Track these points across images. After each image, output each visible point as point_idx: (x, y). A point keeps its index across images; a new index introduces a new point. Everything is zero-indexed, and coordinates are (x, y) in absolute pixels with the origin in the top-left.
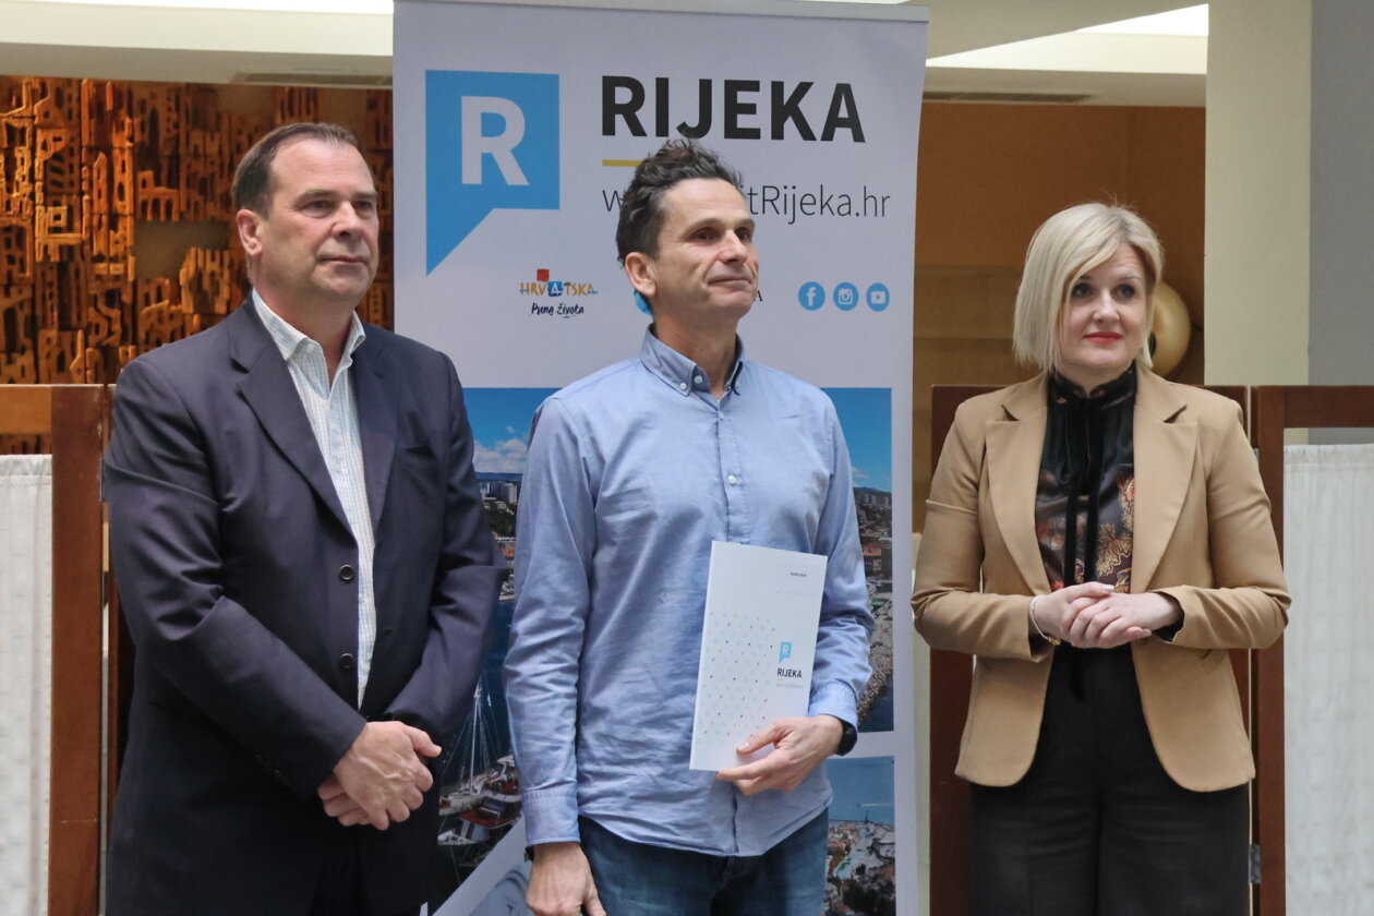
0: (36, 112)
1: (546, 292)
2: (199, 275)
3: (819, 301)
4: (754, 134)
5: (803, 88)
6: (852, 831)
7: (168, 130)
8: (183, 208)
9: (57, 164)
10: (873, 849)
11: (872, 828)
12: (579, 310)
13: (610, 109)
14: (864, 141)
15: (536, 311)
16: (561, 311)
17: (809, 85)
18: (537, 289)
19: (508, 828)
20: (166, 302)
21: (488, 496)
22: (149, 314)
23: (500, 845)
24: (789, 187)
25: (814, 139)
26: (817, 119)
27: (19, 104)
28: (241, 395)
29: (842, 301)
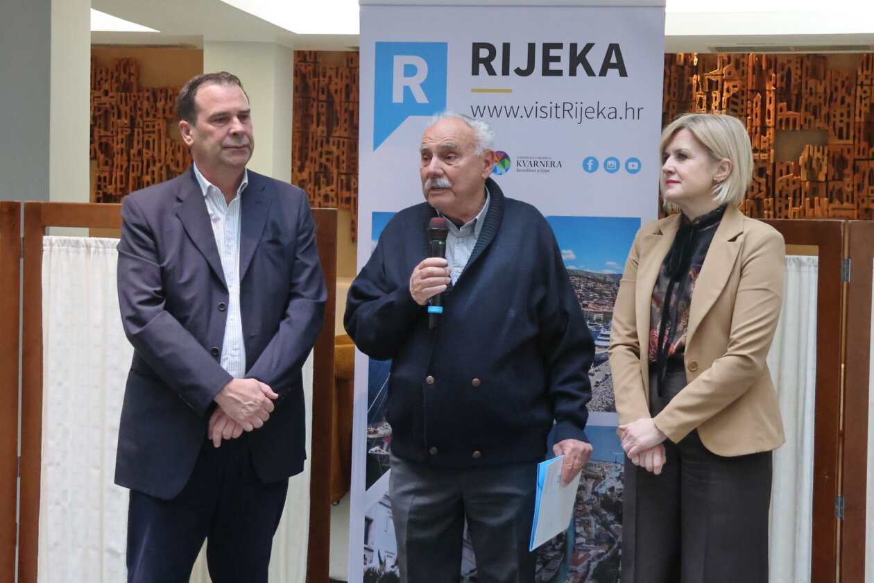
0: (724, 72)
2: (810, 159)
3: (595, 168)
4: (559, 73)
5: (589, 47)
6: (607, 467)
7: (796, 80)
8: (802, 123)
9: (735, 100)
10: (619, 478)
11: (619, 466)
13: (476, 61)
14: (627, 76)
17: (593, 44)
20: (792, 174)
22: (781, 181)
24: (579, 103)
25: (595, 75)
26: (597, 67)
27: (716, 69)
28: (177, 215)
29: (609, 167)
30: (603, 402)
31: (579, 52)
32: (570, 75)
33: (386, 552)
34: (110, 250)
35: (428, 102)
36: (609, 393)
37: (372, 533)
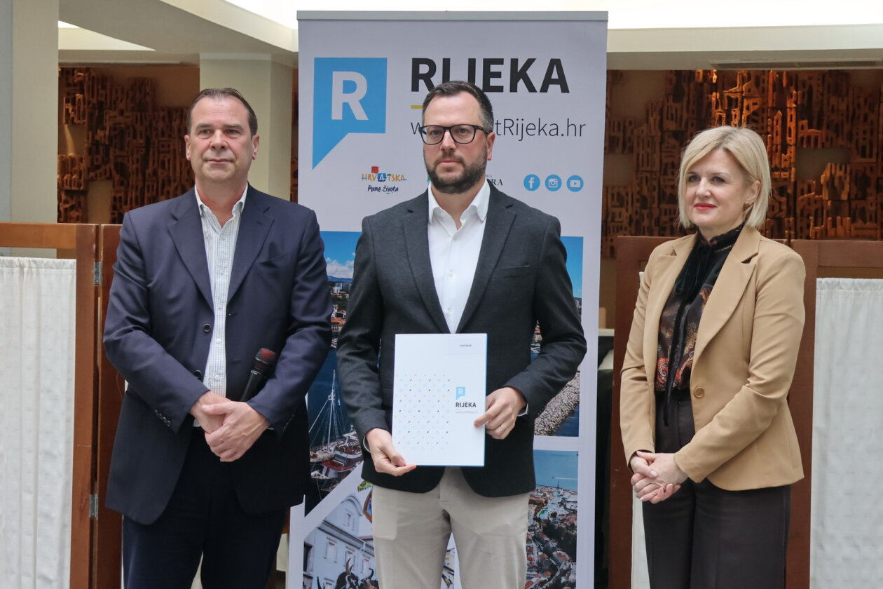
0: (744, 89)
1: (377, 179)
2: (832, 177)
3: (536, 185)
4: (500, 89)
5: (530, 62)
6: (549, 492)
7: (817, 97)
8: (824, 141)
9: (755, 117)
10: (561, 504)
11: (562, 492)
12: (394, 189)
13: (416, 76)
14: (568, 92)
15: (370, 190)
16: (385, 190)
17: (534, 60)
18: (372, 177)
19: (349, 472)
20: (813, 193)
21: (341, 291)
22: (802, 200)
23: (345, 481)
24: (520, 120)
25: (536, 91)
27: (736, 86)
29: (551, 185)
30: (545, 426)
31: (519, 68)
32: (511, 91)
33: (325, 579)
34: (43, 270)
35: (367, 119)
36: (552, 416)
37: (310, 559)
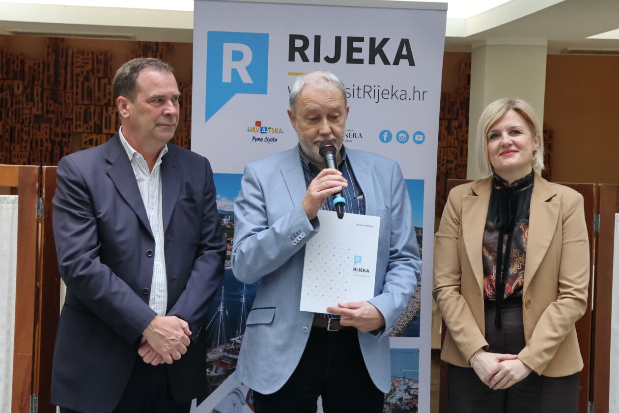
1: (260, 131)
3: (389, 139)
4: (361, 61)
5: (385, 41)
6: (397, 382)
10: (407, 391)
11: (407, 381)
12: (274, 140)
13: (292, 49)
14: (414, 65)
15: (254, 140)
16: (266, 140)
17: (389, 39)
18: (255, 130)
21: (229, 222)
23: (231, 377)
24: (377, 86)
25: (389, 64)
28: (108, 175)
29: (400, 139)
30: (394, 329)
35: (252, 83)
36: (399, 321)
